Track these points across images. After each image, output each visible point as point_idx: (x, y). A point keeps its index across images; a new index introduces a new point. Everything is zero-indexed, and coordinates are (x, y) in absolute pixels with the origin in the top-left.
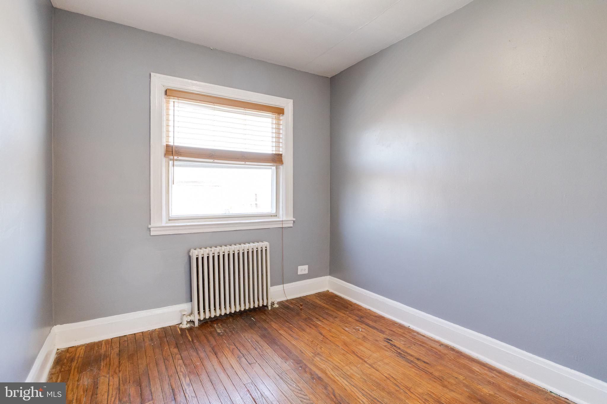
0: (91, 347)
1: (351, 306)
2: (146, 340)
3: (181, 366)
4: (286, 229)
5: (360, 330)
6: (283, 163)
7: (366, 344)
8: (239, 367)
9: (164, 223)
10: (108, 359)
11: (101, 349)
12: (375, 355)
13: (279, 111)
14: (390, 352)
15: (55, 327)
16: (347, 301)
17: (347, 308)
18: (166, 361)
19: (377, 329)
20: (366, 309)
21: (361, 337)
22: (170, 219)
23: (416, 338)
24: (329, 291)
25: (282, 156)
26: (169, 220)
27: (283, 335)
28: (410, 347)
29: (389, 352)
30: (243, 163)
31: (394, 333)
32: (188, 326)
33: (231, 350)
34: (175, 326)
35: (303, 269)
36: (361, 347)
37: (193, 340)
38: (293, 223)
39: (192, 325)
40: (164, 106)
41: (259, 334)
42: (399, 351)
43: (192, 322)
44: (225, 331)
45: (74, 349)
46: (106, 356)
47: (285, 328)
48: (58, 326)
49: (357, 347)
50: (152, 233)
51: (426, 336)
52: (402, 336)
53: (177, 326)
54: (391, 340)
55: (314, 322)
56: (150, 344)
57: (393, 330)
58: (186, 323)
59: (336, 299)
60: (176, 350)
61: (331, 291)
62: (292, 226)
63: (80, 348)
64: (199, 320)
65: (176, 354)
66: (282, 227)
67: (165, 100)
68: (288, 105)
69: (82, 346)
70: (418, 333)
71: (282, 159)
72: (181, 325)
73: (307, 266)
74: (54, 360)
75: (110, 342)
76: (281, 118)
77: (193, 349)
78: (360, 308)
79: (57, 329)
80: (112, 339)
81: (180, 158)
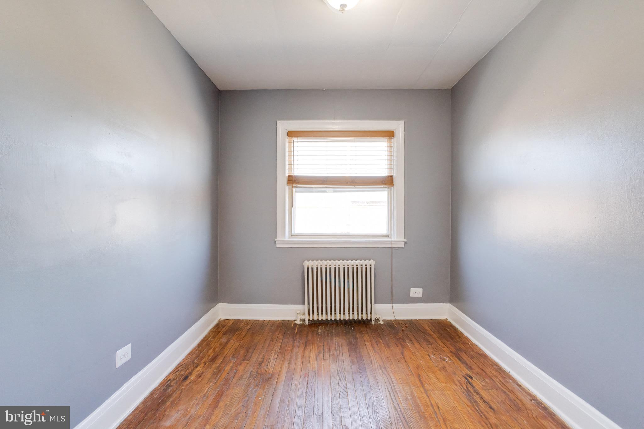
0: (237, 322)
1: (459, 337)
2: (269, 326)
3: (278, 347)
4: (398, 249)
5: (446, 361)
6: (393, 185)
7: (439, 374)
8: (314, 359)
9: (287, 237)
10: (241, 331)
11: (241, 325)
12: (439, 385)
13: (390, 134)
14: (460, 387)
15: (219, 303)
16: (458, 332)
17: (452, 339)
18: (271, 342)
19: (467, 365)
20: (473, 344)
21: (440, 366)
22: (293, 234)
23: (507, 384)
24: (447, 320)
25: (392, 178)
26: (291, 236)
27: (367, 346)
28: (488, 390)
29: (458, 386)
30: (353, 186)
31: (483, 373)
32: (301, 322)
33: (318, 346)
34: (292, 321)
35: (416, 292)
36: (431, 375)
37: (297, 333)
38: (405, 244)
39: (304, 323)
40: (287, 144)
41: (348, 341)
42: (470, 389)
43: (304, 320)
44: (324, 332)
45: (228, 321)
46: (241, 329)
47: (374, 342)
48: (221, 303)
49: (427, 373)
50: (278, 246)
51: (523, 387)
52: (489, 378)
53: (294, 321)
54: (472, 378)
55: (406, 342)
56: (269, 329)
57: (485, 370)
58: (299, 320)
59: (448, 328)
60: (281, 336)
61: (450, 320)
62: (404, 247)
63: (231, 321)
64: (309, 320)
65: (280, 339)
66: (391, 247)
67: (288, 140)
68: (398, 127)
69: (233, 320)
70: (515, 381)
71: (392, 181)
72: (296, 321)
73: (422, 289)
74: (216, 325)
75: (248, 322)
76: (393, 140)
77: (293, 339)
78: (467, 342)
79: (220, 306)
80: (250, 320)
81: (298, 185)
